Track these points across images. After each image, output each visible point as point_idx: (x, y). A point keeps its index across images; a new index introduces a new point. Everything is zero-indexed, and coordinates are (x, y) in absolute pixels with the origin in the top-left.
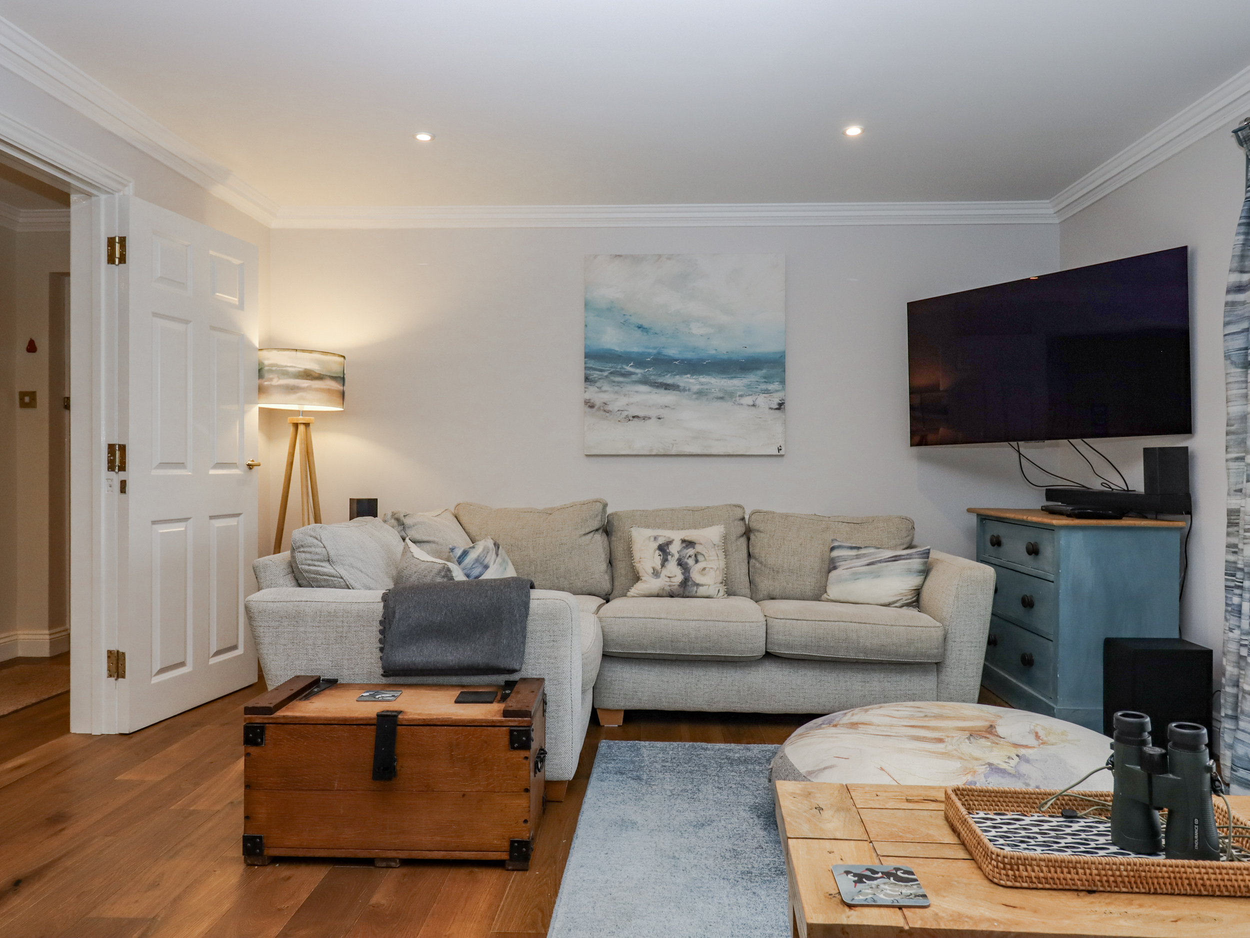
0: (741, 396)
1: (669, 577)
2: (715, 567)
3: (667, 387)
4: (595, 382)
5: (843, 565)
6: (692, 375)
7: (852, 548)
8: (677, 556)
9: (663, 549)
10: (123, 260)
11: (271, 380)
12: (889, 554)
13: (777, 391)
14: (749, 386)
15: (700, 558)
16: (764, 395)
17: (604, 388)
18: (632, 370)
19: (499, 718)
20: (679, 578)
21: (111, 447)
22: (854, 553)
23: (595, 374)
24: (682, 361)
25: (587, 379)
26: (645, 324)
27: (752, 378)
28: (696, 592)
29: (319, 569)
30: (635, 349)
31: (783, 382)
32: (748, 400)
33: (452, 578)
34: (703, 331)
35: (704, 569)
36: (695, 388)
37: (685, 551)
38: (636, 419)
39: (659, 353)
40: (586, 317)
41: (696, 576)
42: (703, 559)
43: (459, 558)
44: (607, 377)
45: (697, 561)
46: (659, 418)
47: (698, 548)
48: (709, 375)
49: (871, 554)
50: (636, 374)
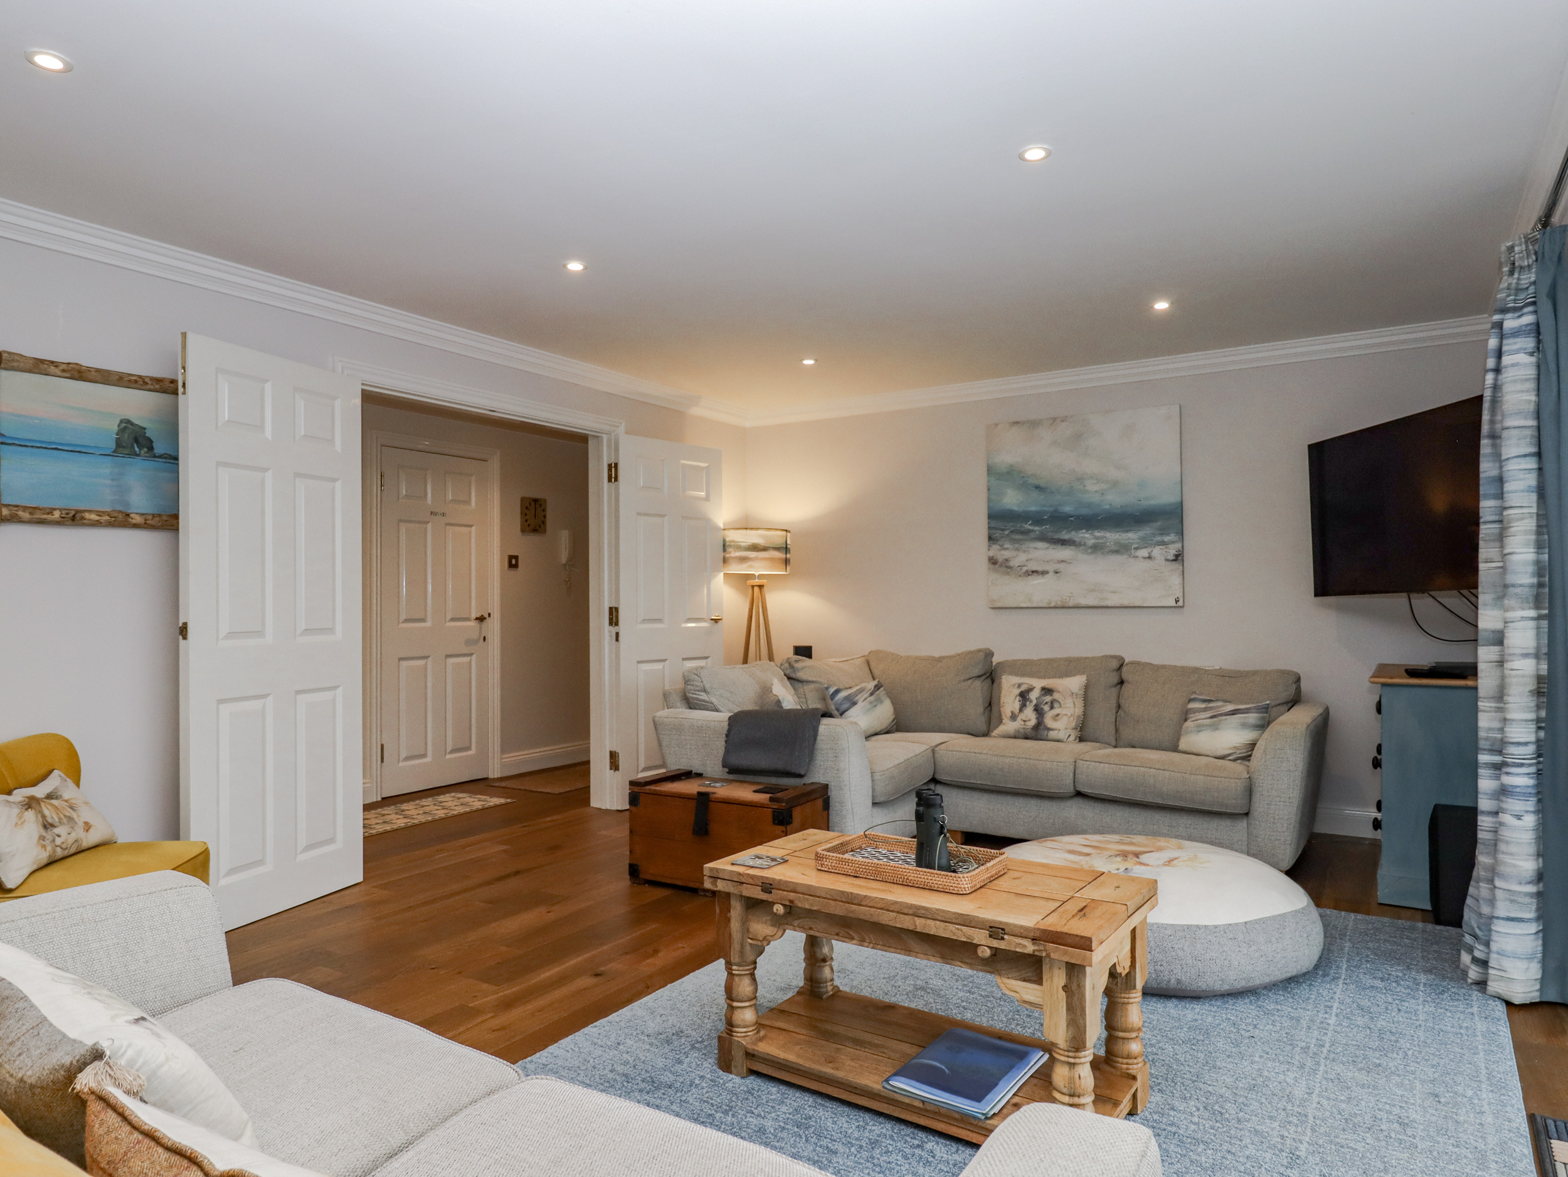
0: (1136, 549)
1: (1024, 721)
2: (1069, 714)
3: (1064, 543)
4: (998, 541)
5: (1193, 717)
6: (1087, 530)
7: (1204, 701)
8: (1034, 702)
9: (1024, 696)
10: (616, 479)
11: (730, 553)
12: (1230, 707)
13: (1173, 542)
14: (1143, 539)
15: (1056, 705)
16: (1161, 547)
17: (1006, 546)
18: (1031, 528)
19: (767, 802)
20: (1033, 722)
21: (611, 609)
22: (1203, 706)
23: (997, 534)
24: (1078, 517)
25: (990, 538)
26: (1042, 483)
27: (1146, 531)
28: (1047, 735)
29: (699, 697)
30: (1033, 509)
31: (1181, 534)
32: (1144, 553)
33: (782, 707)
34: (1096, 488)
35: (1058, 715)
36: (1091, 542)
37: (1044, 698)
38: (1035, 574)
39: (1056, 511)
40: (988, 481)
41: (1049, 721)
42: (1059, 705)
43: (832, 695)
44: (1008, 535)
45: (1052, 708)
46: (1057, 573)
47: (1056, 696)
48: (1104, 529)
49: (1218, 707)
50: (1036, 531)
